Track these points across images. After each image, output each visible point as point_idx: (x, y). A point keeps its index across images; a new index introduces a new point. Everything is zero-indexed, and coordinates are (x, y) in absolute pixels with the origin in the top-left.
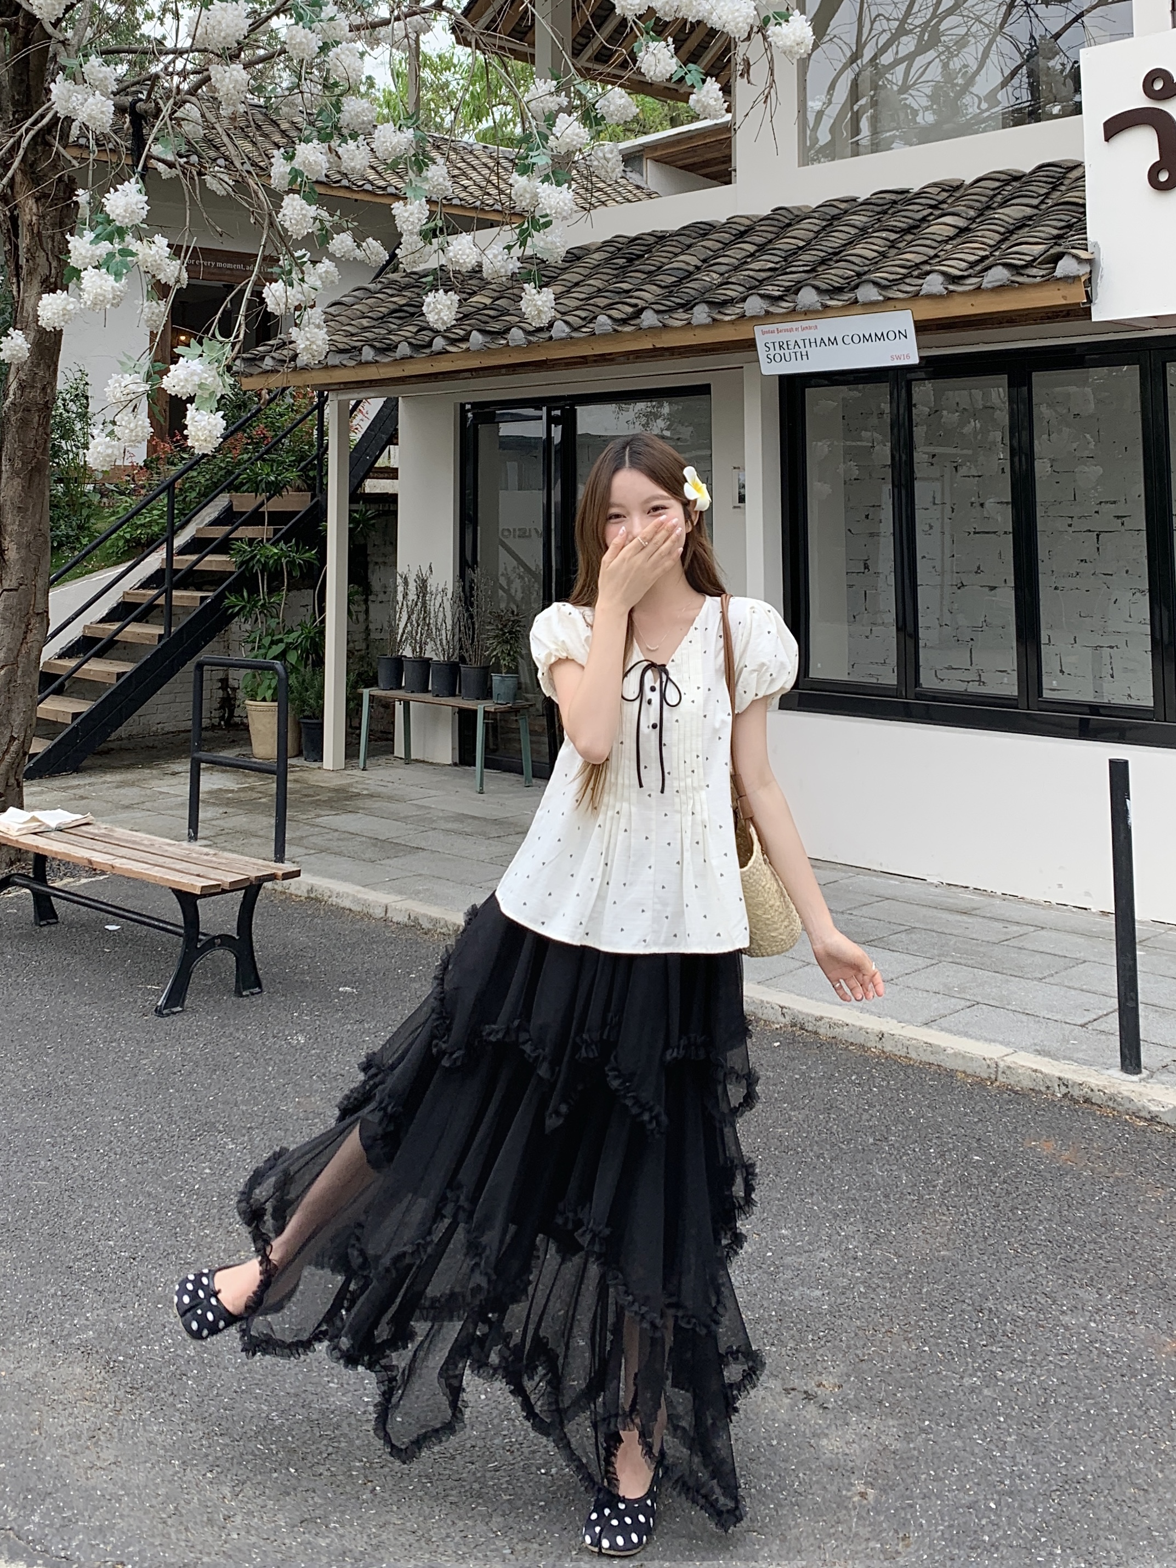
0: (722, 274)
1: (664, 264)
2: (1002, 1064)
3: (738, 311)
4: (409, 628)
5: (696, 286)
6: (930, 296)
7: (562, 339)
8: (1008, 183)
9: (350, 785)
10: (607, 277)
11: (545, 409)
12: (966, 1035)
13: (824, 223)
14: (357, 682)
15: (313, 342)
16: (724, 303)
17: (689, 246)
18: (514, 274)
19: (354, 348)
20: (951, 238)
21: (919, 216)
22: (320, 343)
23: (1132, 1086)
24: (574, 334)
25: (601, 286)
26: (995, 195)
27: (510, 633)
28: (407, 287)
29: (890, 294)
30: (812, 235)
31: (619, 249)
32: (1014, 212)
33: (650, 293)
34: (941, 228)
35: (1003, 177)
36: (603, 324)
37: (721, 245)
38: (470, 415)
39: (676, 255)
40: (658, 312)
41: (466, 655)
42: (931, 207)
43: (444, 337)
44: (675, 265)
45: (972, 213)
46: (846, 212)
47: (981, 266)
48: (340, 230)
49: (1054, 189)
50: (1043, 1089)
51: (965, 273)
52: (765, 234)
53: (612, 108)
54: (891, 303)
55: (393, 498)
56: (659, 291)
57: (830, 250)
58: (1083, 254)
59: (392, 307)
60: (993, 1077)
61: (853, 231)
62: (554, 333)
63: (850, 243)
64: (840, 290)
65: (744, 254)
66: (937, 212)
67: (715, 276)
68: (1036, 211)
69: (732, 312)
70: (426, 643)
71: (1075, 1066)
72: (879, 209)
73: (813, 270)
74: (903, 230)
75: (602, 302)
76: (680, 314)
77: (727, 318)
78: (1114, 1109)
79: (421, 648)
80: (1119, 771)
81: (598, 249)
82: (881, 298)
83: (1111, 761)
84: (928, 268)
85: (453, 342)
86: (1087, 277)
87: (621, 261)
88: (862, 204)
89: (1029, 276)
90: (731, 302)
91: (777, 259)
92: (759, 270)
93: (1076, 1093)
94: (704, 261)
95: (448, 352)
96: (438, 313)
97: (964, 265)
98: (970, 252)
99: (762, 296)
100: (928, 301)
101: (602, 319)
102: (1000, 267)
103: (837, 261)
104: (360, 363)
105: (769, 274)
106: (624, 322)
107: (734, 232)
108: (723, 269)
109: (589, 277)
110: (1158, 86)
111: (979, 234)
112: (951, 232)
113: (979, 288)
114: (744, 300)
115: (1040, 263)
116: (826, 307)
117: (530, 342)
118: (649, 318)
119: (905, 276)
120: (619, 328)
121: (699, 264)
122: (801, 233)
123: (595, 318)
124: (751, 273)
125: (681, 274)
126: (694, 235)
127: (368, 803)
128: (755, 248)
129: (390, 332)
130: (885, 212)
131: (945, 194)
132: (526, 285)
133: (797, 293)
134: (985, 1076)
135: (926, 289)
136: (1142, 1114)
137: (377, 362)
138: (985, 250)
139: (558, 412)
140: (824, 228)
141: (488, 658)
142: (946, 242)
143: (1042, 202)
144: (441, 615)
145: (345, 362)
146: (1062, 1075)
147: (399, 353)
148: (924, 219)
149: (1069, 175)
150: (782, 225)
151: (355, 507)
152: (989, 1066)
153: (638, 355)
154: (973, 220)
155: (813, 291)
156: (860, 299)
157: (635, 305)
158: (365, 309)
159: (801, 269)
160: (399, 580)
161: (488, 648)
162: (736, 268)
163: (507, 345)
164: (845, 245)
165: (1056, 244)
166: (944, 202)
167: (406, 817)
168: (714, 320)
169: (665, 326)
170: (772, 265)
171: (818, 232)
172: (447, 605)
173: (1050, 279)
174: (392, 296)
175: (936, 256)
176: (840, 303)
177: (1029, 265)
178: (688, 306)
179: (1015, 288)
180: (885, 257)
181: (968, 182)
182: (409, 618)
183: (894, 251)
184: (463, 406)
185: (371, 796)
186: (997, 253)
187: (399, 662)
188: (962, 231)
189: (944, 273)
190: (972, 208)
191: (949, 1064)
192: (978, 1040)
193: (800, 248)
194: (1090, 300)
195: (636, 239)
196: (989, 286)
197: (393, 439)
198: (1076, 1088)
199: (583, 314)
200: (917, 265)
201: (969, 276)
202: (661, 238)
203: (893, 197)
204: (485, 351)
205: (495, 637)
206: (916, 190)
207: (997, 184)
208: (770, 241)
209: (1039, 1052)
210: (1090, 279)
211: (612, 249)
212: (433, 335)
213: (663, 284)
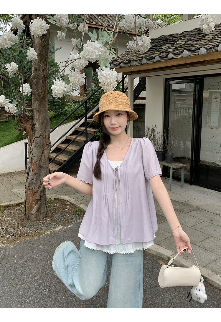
41: (167, 151)
43: (173, 53)
55: (144, 105)
104: (142, 64)
145: (136, 64)
147: (155, 60)
184: (166, 79)
197: (144, 89)
204: (189, 57)
212: (167, 54)
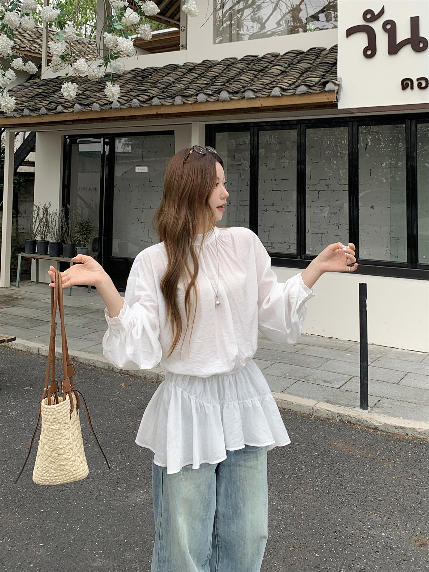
0: (185, 85)
1: (159, 80)
2: (315, 408)
3: (194, 100)
4: (39, 229)
5: (175, 89)
6: (275, 97)
7: (117, 108)
8: (298, 55)
9: (13, 294)
10: (134, 84)
11: (102, 139)
12: (298, 395)
13: (225, 67)
14: (15, 250)
15: (8, 103)
16: (188, 96)
17: (169, 74)
18: (102, 78)
19: (20, 109)
20: (279, 75)
21: (265, 66)
22: (12, 104)
23: (366, 415)
24: (122, 107)
25: (132, 88)
26: (294, 59)
27: (86, 230)
28: (42, 85)
29: (258, 95)
30: (221, 71)
31: (138, 74)
32: (304, 65)
33: (154, 91)
34: (276, 70)
35: (296, 52)
36: (135, 103)
37: (182, 74)
38: (68, 140)
39: (163, 77)
40: (160, 99)
41: (65, 240)
42: (269, 62)
43: (62, 106)
44: (164, 80)
45: (286, 65)
46: (233, 63)
47: (295, 85)
48: (16, 57)
49: (317, 58)
50: (331, 418)
51: (288, 88)
52: (201, 70)
53: (148, 8)
54: (259, 99)
55: (33, 174)
56: (158, 90)
57: (230, 77)
58: (337, 82)
59: (36, 93)
60: (311, 413)
61: (239, 70)
62: (112, 106)
63: (238, 74)
64: (236, 93)
65: (193, 77)
66: (272, 65)
67: (182, 85)
68: (312, 66)
69: (192, 100)
70: (47, 235)
71: (342, 408)
72: (247, 62)
73: (224, 85)
74: (259, 71)
75: (134, 94)
76: (169, 100)
77: (190, 102)
78: (360, 425)
79: (45, 237)
80: (363, 288)
81: (129, 73)
82: (254, 96)
83: (360, 284)
84: (271, 86)
85: (66, 108)
86: (337, 91)
87: (140, 78)
88: (240, 60)
89: (314, 90)
90: (191, 95)
91: (208, 80)
92: (201, 84)
93: (344, 419)
94: (176, 79)
95: (64, 112)
96: (69, 92)
97: (287, 85)
98: (290, 79)
99: (205, 94)
100: (273, 99)
101: (135, 100)
102: (303, 86)
103: (234, 82)
104: (23, 116)
105: (205, 85)
106: (144, 102)
107: (188, 69)
108: (185, 83)
109: (126, 84)
110: (369, 16)
111: (292, 73)
112: (279, 72)
113: (294, 94)
114: (197, 95)
115: (319, 85)
116: (231, 99)
117: (102, 109)
118: (156, 101)
119: (263, 88)
120: (142, 105)
121: (174, 80)
122: (217, 70)
123: (132, 100)
124: (198, 85)
125: (167, 84)
126: (170, 69)
127: (22, 302)
128: (197, 75)
129: (36, 103)
130: (249, 64)
131: (273, 58)
132: (107, 83)
133: (219, 94)
134: (309, 413)
135: (273, 93)
136: (371, 427)
137: (30, 115)
138: (294, 79)
139: (107, 140)
140: (225, 69)
141: (76, 241)
142: (277, 76)
143: (313, 62)
144: (54, 223)
145: (15, 115)
146: (339, 412)
147: (41, 112)
148: (266, 67)
149: (323, 53)
150: (208, 67)
151: (16, 178)
152: (310, 409)
153: (147, 117)
154: (286, 68)
155: (226, 93)
156: (246, 96)
157: (149, 96)
158: (24, 94)
159: (219, 84)
160: (35, 208)
161: (75, 237)
162: (190, 83)
163: (92, 110)
164: (235, 76)
165: (323, 78)
166: (273, 61)
167: (40, 308)
168: (184, 103)
169: (162, 104)
170: (206, 82)
171: (223, 70)
172: (57, 219)
173: (323, 92)
174: (35, 88)
175: (274, 81)
176: (237, 98)
177: (314, 85)
178: (173, 97)
179: (309, 94)
180: (253, 81)
181: (282, 54)
182: (39, 224)
183: (256, 79)
184: (65, 136)
185: (23, 299)
186: (299, 81)
187: (35, 242)
188: (283, 72)
189: (280, 87)
190: (286, 63)
191: (294, 409)
192: (303, 398)
193: (217, 76)
194: (337, 101)
195: (145, 69)
196: (299, 93)
197: (33, 149)
198: (345, 417)
199: (126, 98)
200: (267, 84)
201: (290, 89)
202: (156, 70)
203: (253, 58)
204: (81, 112)
205: (79, 232)
206: (261, 56)
207: (294, 55)
208: (203, 73)
209: (328, 402)
210: (338, 92)
211: (134, 73)
212: (57, 105)
213: (160, 88)
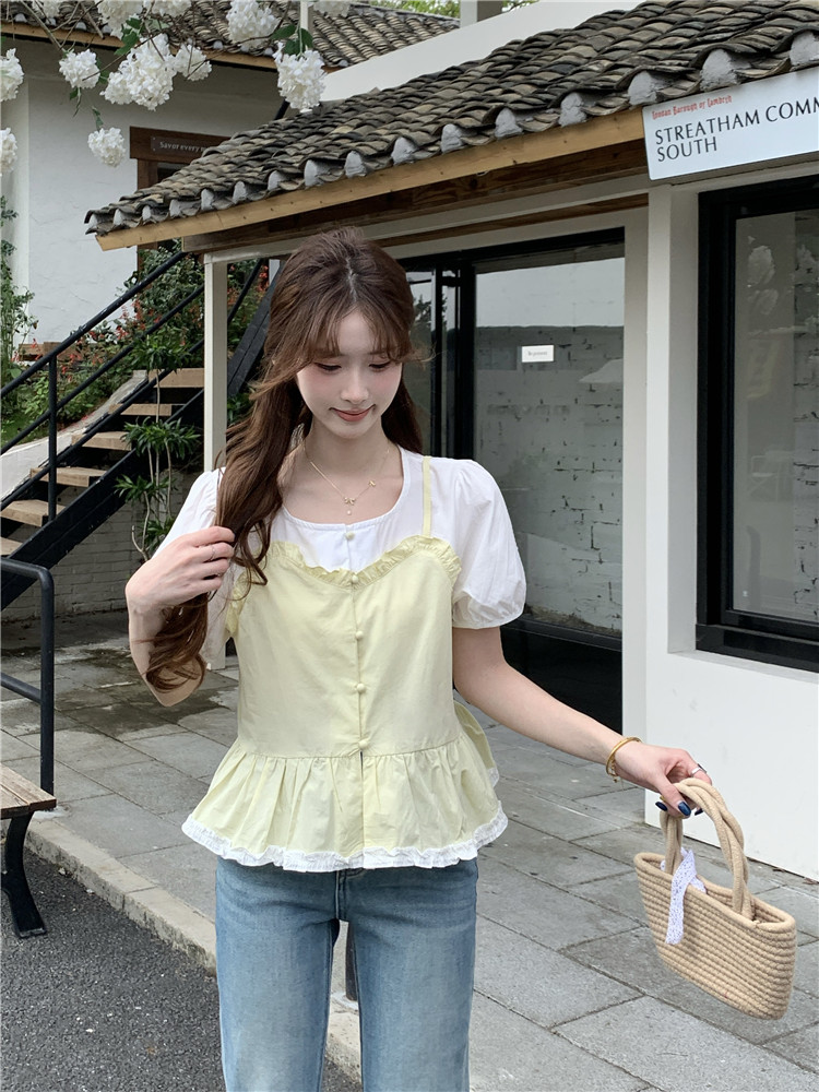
3: (622, 101)
5: (577, 78)
10: (481, 87)
16: (605, 92)
17: (588, 38)
24: (421, 155)
28: (285, 129)
31: (506, 56)
37: (624, 31)
40: (519, 113)
52: (687, 10)
56: (532, 90)
59: (256, 148)
64: (764, 54)
67: (603, 63)
69: (616, 103)
73: (734, 36)
76: (545, 114)
77: (606, 112)
85: (290, 177)
87: (505, 67)
90: (615, 89)
91: (692, 32)
92: (663, 47)
94: (598, 50)
99: (652, 73)
103: (771, 19)
104: (201, 212)
105: (675, 51)
107: (647, 14)
108: (618, 53)
114: (629, 82)
116: (742, 77)
117: (369, 170)
121: (592, 54)
124: (651, 52)
126: (598, 25)
128: (669, 27)
133: (703, 63)
147: (235, 196)
155: (727, 58)
156: (794, 61)
157: (492, 108)
158: (234, 155)
163: (345, 176)
168: (590, 116)
169: (527, 132)
170: (682, 41)
176: (764, 71)
178: (559, 103)
193: (725, 16)
199: (432, 128)
208: (691, 17)
211: (500, 57)
213: (538, 82)
